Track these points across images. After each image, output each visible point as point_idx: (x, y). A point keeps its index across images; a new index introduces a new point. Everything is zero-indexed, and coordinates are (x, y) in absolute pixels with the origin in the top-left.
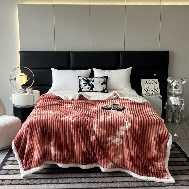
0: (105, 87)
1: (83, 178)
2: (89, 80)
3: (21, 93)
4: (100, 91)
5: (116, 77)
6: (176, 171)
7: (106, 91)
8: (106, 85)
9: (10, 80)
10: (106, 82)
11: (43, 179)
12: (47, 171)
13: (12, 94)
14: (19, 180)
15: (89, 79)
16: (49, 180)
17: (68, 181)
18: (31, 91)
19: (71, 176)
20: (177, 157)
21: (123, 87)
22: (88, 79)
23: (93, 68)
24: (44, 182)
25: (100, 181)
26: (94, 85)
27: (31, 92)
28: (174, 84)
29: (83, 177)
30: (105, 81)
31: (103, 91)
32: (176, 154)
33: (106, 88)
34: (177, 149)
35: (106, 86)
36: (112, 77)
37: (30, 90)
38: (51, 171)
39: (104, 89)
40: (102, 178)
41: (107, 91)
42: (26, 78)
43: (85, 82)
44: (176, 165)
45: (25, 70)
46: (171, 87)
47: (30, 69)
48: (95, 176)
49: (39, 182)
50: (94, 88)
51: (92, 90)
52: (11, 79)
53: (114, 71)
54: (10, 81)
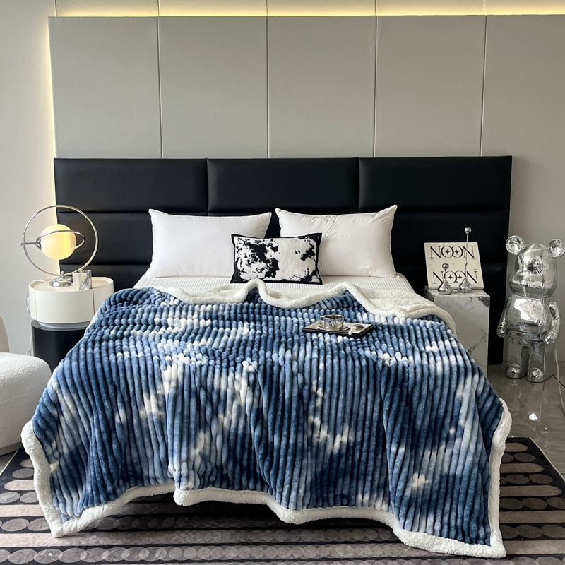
0: (312, 268)
1: (232, 547)
2: (264, 245)
3: (56, 284)
4: (298, 279)
5: (346, 236)
6: (522, 526)
7: (315, 279)
8: (317, 262)
9: (25, 244)
10: (315, 251)
11: (107, 549)
12: (121, 523)
13: (30, 288)
14: (33, 551)
15: (265, 243)
16: (127, 550)
17: (183, 556)
18: (87, 279)
19: (195, 539)
20: (531, 483)
21: (367, 267)
22: (260, 242)
23: (277, 210)
24: (110, 556)
25: (284, 557)
26: (278, 261)
27: (86, 282)
28: (527, 259)
29: (231, 542)
30: (313, 247)
31: (306, 280)
32: (527, 475)
33: (317, 269)
34: (533, 458)
35: (316, 265)
36: (333, 237)
37: (84, 275)
38: (135, 523)
39: (310, 274)
40: (291, 548)
41: (318, 281)
42: (72, 241)
43: (251, 253)
44: (525, 509)
45: (70, 217)
46: (517, 267)
47: (85, 212)
48: (269, 540)
49: (92, 558)
50: (278, 270)
51: (274, 277)
52: (27, 244)
53: (341, 220)
54: (25, 248)
